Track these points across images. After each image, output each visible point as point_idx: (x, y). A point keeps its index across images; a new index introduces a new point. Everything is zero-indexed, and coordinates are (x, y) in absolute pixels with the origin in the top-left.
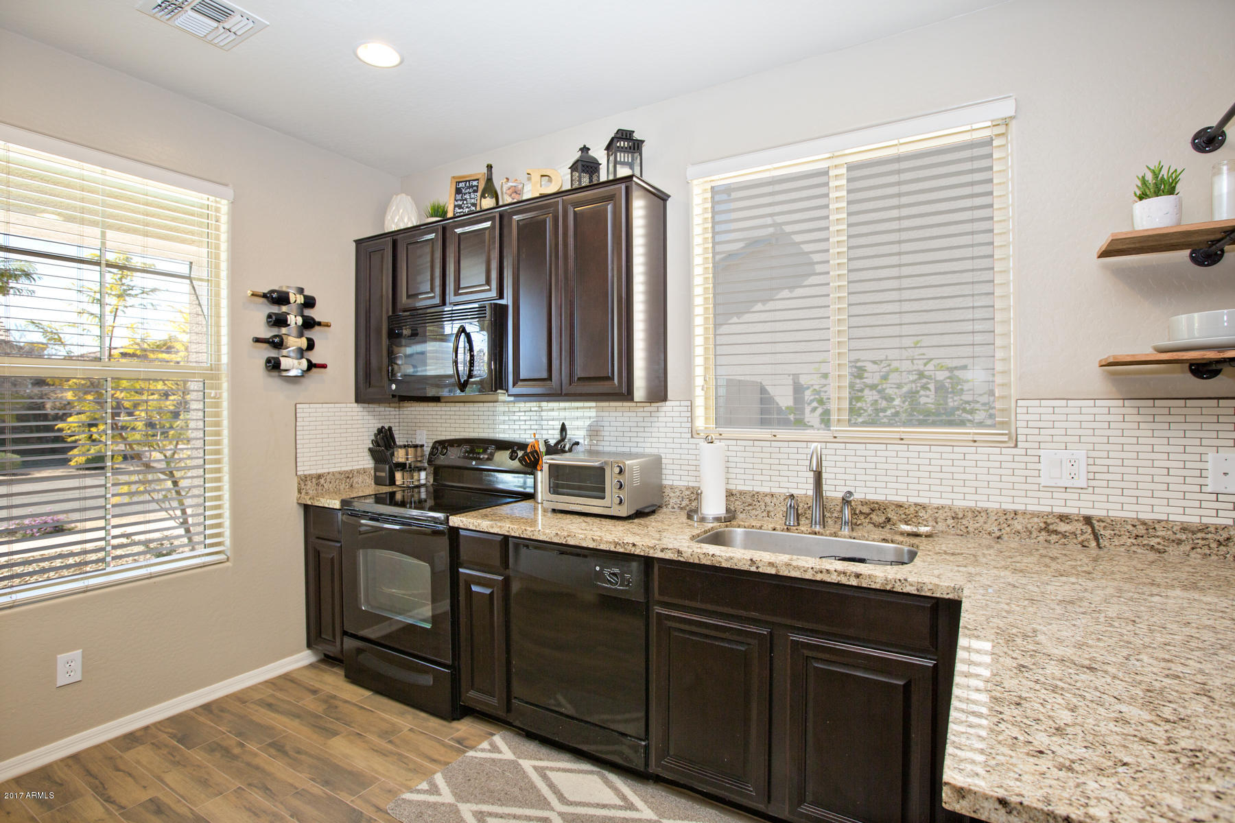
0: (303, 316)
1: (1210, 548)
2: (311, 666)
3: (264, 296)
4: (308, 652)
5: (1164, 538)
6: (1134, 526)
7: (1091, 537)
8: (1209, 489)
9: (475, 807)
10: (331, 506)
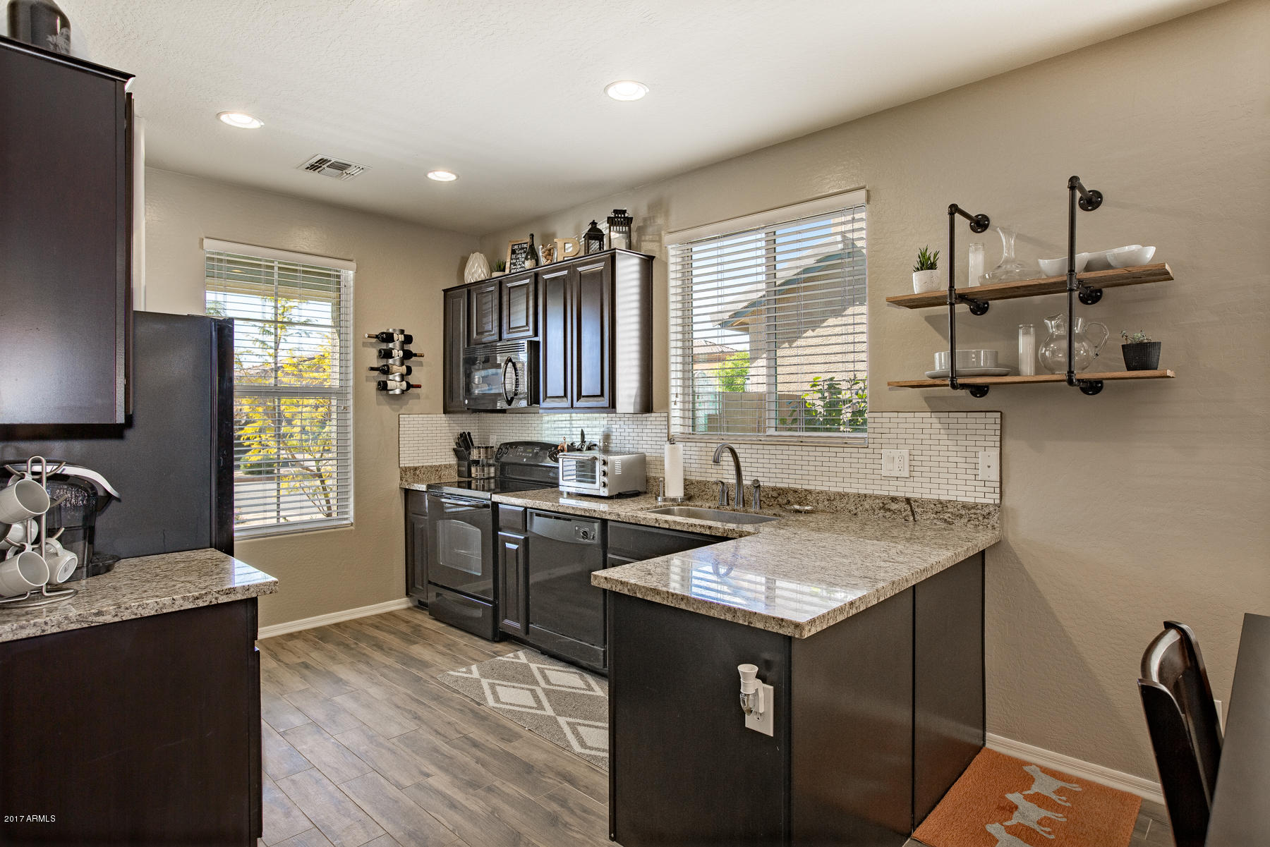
0: (403, 350)
1: (979, 520)
2: (409, 608)
3: (377, 337)
4: (405, 599)
5: (952, 513)
6: (935, 505)
7: (910, 513)
8: (979, 478)
9: (491, 681)
10: (421, 490)
